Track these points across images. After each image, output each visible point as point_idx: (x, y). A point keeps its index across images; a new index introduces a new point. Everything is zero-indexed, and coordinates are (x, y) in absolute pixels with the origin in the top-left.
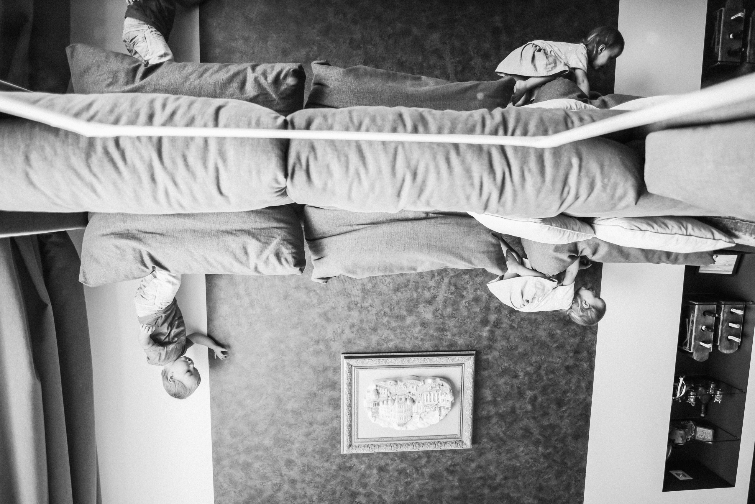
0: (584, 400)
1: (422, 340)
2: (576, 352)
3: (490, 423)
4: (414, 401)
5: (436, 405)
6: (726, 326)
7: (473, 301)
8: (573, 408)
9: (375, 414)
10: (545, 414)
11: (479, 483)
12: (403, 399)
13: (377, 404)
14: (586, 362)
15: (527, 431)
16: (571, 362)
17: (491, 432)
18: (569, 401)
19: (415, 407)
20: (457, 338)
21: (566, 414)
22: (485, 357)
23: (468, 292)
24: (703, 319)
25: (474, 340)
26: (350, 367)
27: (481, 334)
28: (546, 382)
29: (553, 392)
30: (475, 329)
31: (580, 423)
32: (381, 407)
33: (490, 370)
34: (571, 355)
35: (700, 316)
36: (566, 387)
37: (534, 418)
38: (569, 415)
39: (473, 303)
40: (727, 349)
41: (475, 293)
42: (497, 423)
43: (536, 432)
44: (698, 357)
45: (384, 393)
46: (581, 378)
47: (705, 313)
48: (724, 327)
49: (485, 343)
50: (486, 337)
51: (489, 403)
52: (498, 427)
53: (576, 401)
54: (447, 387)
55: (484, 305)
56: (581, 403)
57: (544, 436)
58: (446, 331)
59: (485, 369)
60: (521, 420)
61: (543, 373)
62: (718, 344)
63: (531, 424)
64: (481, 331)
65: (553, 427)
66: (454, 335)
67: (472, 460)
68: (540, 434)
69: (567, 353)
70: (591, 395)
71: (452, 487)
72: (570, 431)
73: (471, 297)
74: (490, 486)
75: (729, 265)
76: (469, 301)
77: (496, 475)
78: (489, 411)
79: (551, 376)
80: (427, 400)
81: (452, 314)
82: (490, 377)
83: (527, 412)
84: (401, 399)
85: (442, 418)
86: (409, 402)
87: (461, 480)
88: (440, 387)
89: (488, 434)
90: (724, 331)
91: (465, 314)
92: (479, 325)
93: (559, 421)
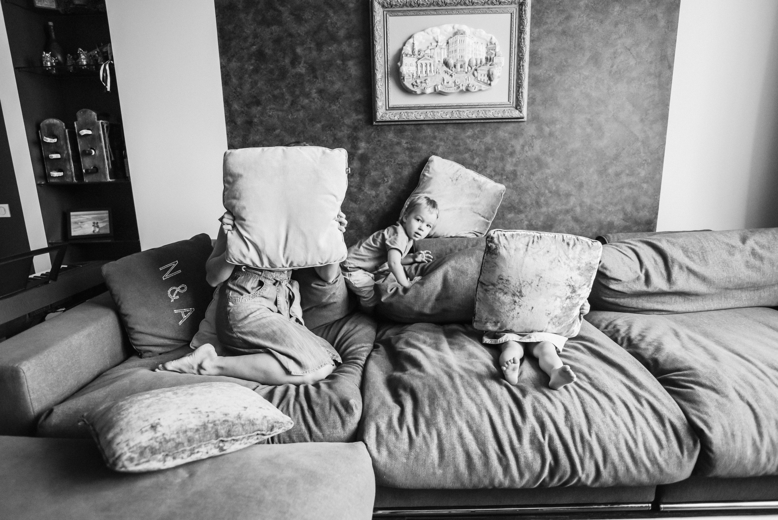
0: (229, 60)
1: (435, 138)
2: (250, 123)
3: (347, 29)
4: (446, 64)
5: (419, 59)
6: (64, 153)
7: (380, 183)
8: (242, 49)
9: (491, 46)
10: (277, 41)
12: (458, 66)
13: (489, 60)
14: (236, 110)
15: (299, 19)
16: (255, 110)
17: (345, 17)
18: (249, 59)
19: (444, 55)
20: (395, 140)
21: (250, 40)
22: (360, 117)
23: (386, 193)
24: (97, 163)
25: (375, 138)
26: (518, 106)
27: (368, 145)
28: (283, 84)
29: (271, 72)
30: (374, 151)
31: (230, 27)
32: (483, 56)
33: (353, 100)
34: (256, 120)
35: (102, 167)
36: (256, 77)
37: (291, 35)
38: (245, 39)
39: (380, 181)
40: (54, 125)
41: (378, 192)
42: (338, 29)
43: (286, 16)
44: (91, 115)
45: (482, 74)
46: (239, 89)
47: (96, 170)
48: (66, 152)
49: (361, 134)
50: (361, 141)
51: (352, 58)
52: (336, 24)
53: (240, 59)
54: (408, 83)
55: (367, 179)
56: (233, 56)
57: (275, 9)
58: (408, 149)
59: (359, 101)
60: (307, 33)
61: (288, 97)
62: (67, 131)
63: (294, 28)
64: (368, 148)
65: (265, 23)
66: (399, 144)
68: (280, 13)
69: (261, 122)
70: (222, 67)
72: (242, 16)
73: (381, 188)
76: (384, 183)
78: (350, 45)
79: (276, 92)
80: (430, 65)
81: (402, 168)
82: (353, 91)
83: (302, 44)
84: (461, 67)
85: (411, 41)
86: (452, 62)
88: (416, 82)
89: (348, 14)
90: (64, 147)
91: (387, 169)
92: (370, 155)
93: (259, 30)
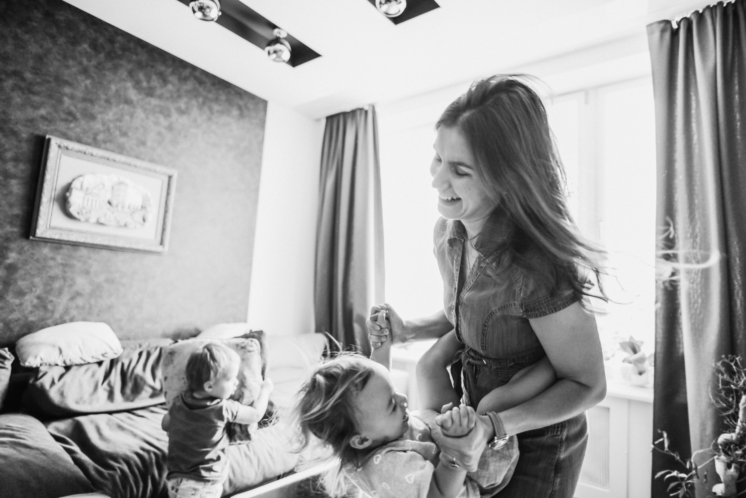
1: (90, 258)
3: (15, 153)
4: (110, 203)
5: (86, 194)
7: (27, 293)
9: (146, 199)
11: (36, 88)
12: (120, 207)
13: (143, 208)
17: (15, 143)
19: (108, 197)
20: (50, 255)
22: (15, 230)
23: (32, 302)
25: (28, 250)
26: (162, 243)
27: (19, 256)
30: (25, 262)
32: (139, 204)
33: (10, 213)
39: (26, 291)
41: (23, 301)
42: (6, 150)
45: (138, 217)
49: (13, 245)
50: (12, 251)
51: (14, 177)
52: (4, 145)
54: (73, 210)
55: (11, 288)
58: (62, 264)
59: (17, 216)
64: (18, 259)
66: (53, 259)
67: (43, 118)
71: (72, 97)
73: (27, 297)
74: (23, 79)
76: (31, 293)
77: (13, 90)
78: (15, 167)
80: (96, 201)
81: (53, 281)
82: (11, 206)
84: (122, 208)
85: (81, 179)
86: (114, 203)
87: (60, 101)
88: (82, 211)
89: (20, 141)
91: (37, 280)
92: (20, 265)
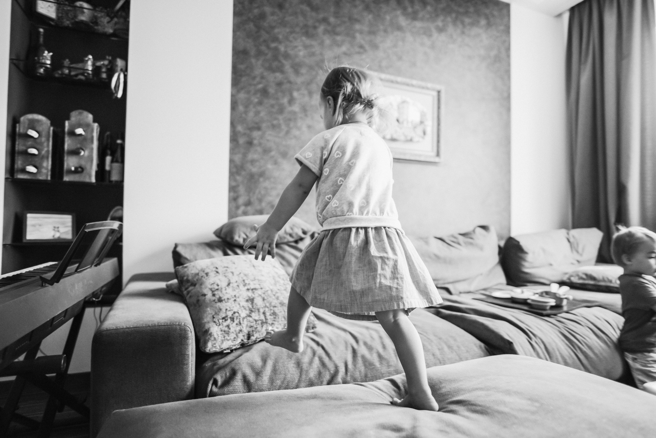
0: (238, 91)
2: (250, 143)
4: (398, 121)
6: (42, 150)
8: (250, 85)
9: (423, 115)
10: (279, 84)
11: (338, 29)
12: (405, 123)
13: (422, 122)
14: (239, 132)
15: (297, 72)
16: (256, 134)
18: (255, 94)
19: (396, 115)
21: (258, 79)
24: (83, 163)
28: (280, 117)
29: (272, 106)
31: (242, 67)
32: (418, 119)
34: (255, 142)
35: (88, 167)
36: (259, 108)
37: (290, 82)
38: (254, 78)
40: (38, 121)
43: (287, 67)
45: (419, 131)
46: (244, 115)
47: (79, 170)
48: (46, 149)
53: (248, 92)
56: (242, 89)
57: (280, 62)
60: (303, 83)
61: (284, 127)
62: (52, 128)
63: (292, 77)
65: (271, 70)
67: (345, 54)
68: (283, 65)
69: (260, 144)
70: (232, 96)
71: (361, 32)
72: (253, 61)
74: (329, 24)
75: (34, 226)
77: (324, 34)
79: (275, 122)
83: (298, 90)
84: (407, 123)
86: (401, 120)
87: (354, 37)
90: (45, 144)
93: (266, 74)
